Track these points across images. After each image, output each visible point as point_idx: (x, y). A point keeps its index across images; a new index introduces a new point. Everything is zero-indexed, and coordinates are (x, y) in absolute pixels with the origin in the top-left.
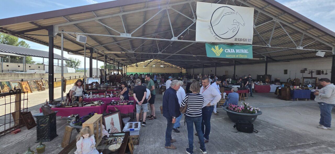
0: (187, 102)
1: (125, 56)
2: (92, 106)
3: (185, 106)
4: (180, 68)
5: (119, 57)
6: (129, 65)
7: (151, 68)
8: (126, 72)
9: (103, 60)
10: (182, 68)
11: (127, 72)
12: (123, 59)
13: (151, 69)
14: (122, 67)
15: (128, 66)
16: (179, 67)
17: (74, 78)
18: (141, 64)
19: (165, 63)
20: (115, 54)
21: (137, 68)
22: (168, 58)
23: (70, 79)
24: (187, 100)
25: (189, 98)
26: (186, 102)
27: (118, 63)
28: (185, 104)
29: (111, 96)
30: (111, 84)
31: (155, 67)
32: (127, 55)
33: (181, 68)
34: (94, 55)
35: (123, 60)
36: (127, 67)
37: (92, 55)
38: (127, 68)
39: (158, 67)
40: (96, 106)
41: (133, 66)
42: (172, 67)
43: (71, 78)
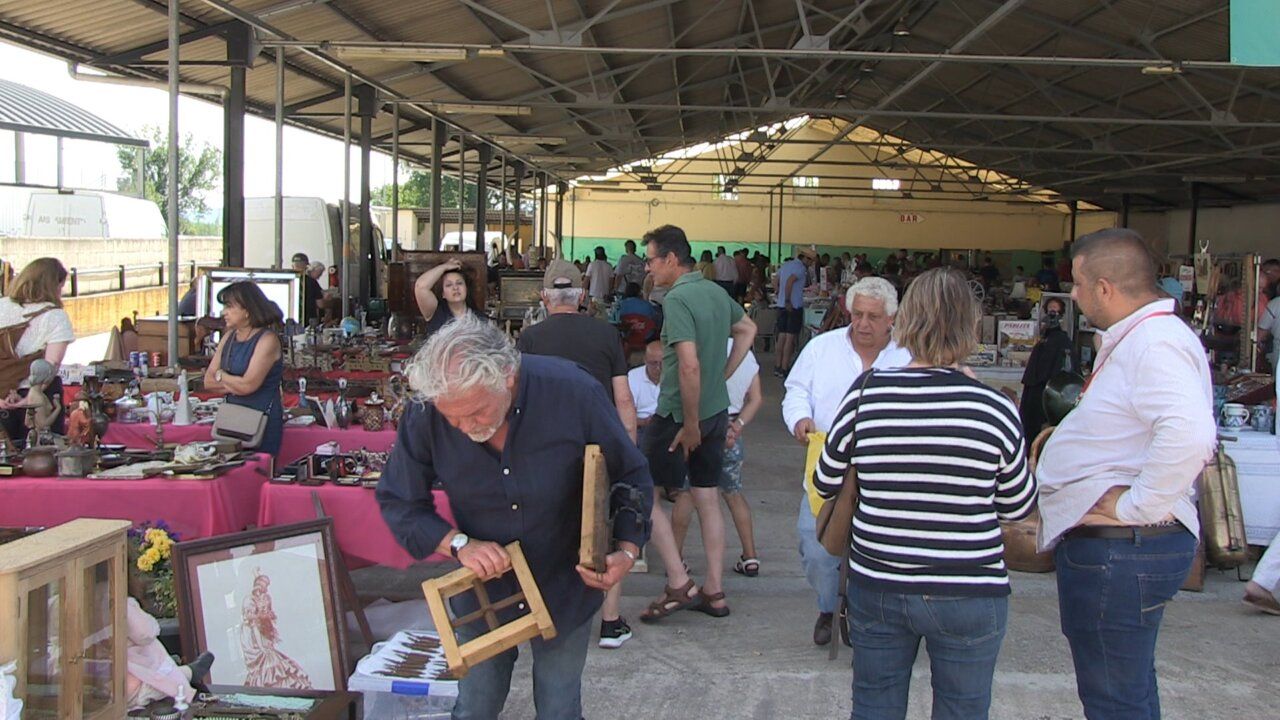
0: (849, 445)
1: (537, 88)
2: (150, 475)
3: (838, 481)
4: (1064, 208)
5: (473, 95)
6: (580, 169)
7: (776, 198)
8: (558, 235)
9: (341, 122)
10: (1081, 205)
11: (566, 232)
12: (512, 111)
13: (776, 212)
14: (519, 192)
15: (572, 183)
16: (1043, 195)
17: (146, 280)
18: (694, 167)
19: (914, 155)
20: (444, 74)
21: (654, 203)
22: (904, 103)
23: (122, 287)
24: (851, 426)
25: (863, 408)
26: (841, 448)
27: (485, 149)
28: (842, 466)
29: (330, 417)
30: (391, 329)
31: (824, 192)
32: (549, 85)
33: (1073, 206)
34: (262, 80)
35: (520, 126)
36: (563, 188)
37: (239, 83)
38: (567, 207)
39: (850, 190)
40: (183, 477)
41: (613, 186)
42: (983, 195)
43: (128, 282)
